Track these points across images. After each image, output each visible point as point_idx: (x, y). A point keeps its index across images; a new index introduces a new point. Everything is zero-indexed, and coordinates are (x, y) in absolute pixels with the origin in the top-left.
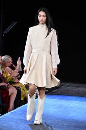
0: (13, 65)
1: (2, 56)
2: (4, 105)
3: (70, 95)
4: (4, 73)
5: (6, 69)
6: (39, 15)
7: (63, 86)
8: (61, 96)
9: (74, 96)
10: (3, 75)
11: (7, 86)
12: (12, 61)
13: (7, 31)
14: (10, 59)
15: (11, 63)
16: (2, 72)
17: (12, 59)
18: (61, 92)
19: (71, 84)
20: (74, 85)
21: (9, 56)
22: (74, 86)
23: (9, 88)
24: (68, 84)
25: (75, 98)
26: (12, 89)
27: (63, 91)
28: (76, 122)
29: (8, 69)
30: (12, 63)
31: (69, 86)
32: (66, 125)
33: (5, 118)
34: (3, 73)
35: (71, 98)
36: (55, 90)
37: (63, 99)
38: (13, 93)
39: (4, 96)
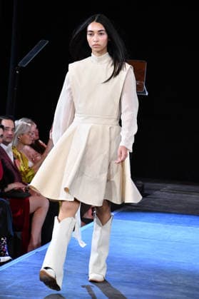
0: (41, 142)
1: (14, 121)
2: (19, 234)
3: (174, 211)
4: (19, 161)
5: (24, 150)
6: (88, 33)
7: (159, 190)
8: (154, 214)
9: (183, 214)
10: (15, 165)
11: (27, 191)
12: (37, 131)
13: (27, 60)
14: (34, 127)
15: (35, 136)
16: (14, 159)
17: (37, 128)
18: (152, 204)
19: (177, 186)
20: (185, 187)
21: (30, 121)
23: (30, 195)
24: (170, 186)
25: (187, 219)
26: (37, 197)
27: (157, 203)
28: (188, 276)
29: (28, 152)
30: (38, 138)
31: (173, 191)
32: (166, 284)
33: (20, 265)
34: (16, 161)
35: (178, 218)
37: (157, 222)
38: (39, 208)
39: (19, 213)
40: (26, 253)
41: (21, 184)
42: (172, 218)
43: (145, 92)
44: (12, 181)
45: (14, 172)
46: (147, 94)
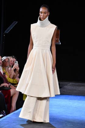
3: (73, 94)
7: (66, 85)
9: (77, 95)
18: (64, 92)
20: (77, 84)
23: (11, 89)
24: (71, 83)
27: (66, 91)
33: (7, 119)
37: (66, 99)
38: (14, 94)
39: (6, 97)
40: (10, 113)
41: (7, 84)
42: (72, 97)
43: (59, 43)
44: (3, 83)
45: (3, 78)
46: (60, 44)
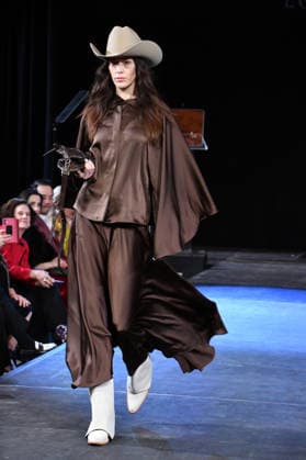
8: (220, 288)
13: (65, 115)
19: (246, 255)
22: (256, 261)
24: (237, 255)
25: (258, 291)
27: (224, 275)
36: (202, 273)
43: (203, 146)
46: (207, 149)
